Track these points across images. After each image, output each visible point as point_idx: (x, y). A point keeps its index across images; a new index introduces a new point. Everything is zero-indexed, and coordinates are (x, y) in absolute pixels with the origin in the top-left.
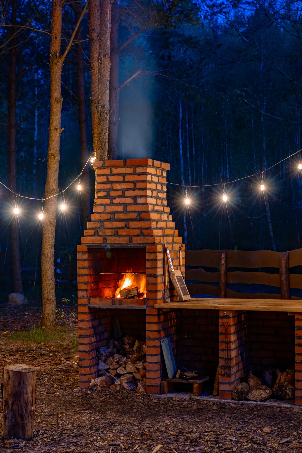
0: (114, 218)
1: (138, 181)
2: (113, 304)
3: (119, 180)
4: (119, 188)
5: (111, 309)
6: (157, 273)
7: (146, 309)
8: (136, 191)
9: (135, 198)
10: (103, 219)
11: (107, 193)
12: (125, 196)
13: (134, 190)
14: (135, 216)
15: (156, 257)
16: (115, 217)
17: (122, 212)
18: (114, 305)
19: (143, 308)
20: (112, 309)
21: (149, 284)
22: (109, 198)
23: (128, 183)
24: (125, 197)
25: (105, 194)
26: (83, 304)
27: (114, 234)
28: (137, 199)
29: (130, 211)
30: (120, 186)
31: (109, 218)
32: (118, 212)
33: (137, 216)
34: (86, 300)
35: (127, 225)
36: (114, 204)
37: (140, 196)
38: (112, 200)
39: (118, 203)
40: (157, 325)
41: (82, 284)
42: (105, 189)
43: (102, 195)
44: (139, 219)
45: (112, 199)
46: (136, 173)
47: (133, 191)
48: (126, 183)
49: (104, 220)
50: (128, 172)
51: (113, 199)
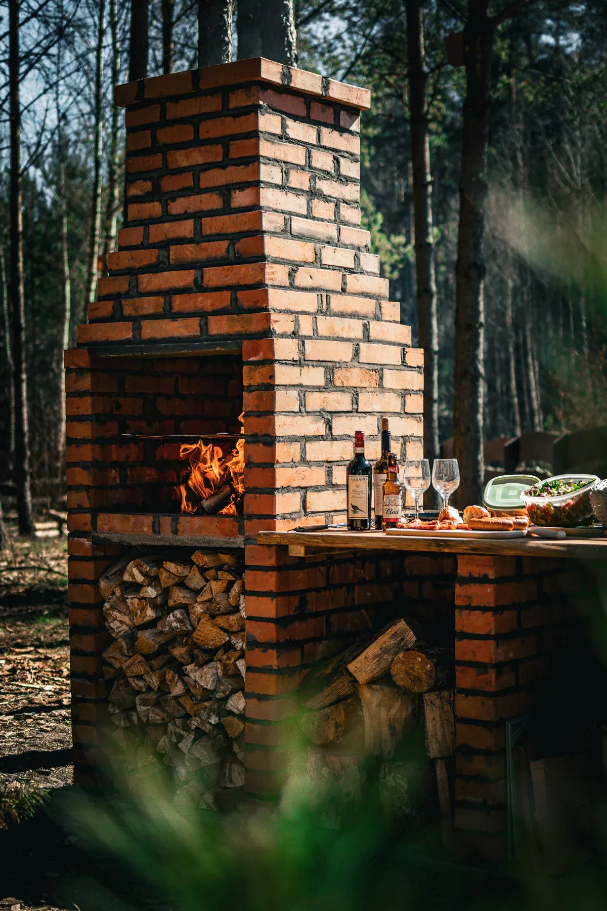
0: (166, 260)
1: (234, 137)
2: (155, 532)
3: (184, 139)
4: (185, 164)
5: (150, 545)
6: (274, 430)
7: (243, 549)
8: (230, 168)
9: (226, 191)
10: (138, 266)
11: (153, 185)
12: (200, 189)
13: (222, 166)
14: (220, 249)
15: (272, 377)
16: (168, 257)
17: (190, 241)
18: (159, 533)
19: (235, 546)
20: (153, 546)
21: (250, 468)
22: (158, 201)
23: (208, 147)
24: (201, 191)
25: (148, 186)
26: (81, 530)
27: (164, 308)
28: (231, 195)
29: (211, 235)
30: (188, 159)
31: (154, 260)
32: (180, 241)
33: (228, 250)
34: (88, 517)
35: (199, 279)
36: (172, 215)
37: (241, 183)
38: (167, 205)
39: (183, 212)
40: (275, 600)
41: (77, 469)
42: (148, 171)
43: (139, 193)
44: (233, 258)
45: (166, 201)
46: (228, 109)
47: (221, 171)
48: (202, 145)
49: (140, 268)
50: (208, 109)
51: (169, 201)
